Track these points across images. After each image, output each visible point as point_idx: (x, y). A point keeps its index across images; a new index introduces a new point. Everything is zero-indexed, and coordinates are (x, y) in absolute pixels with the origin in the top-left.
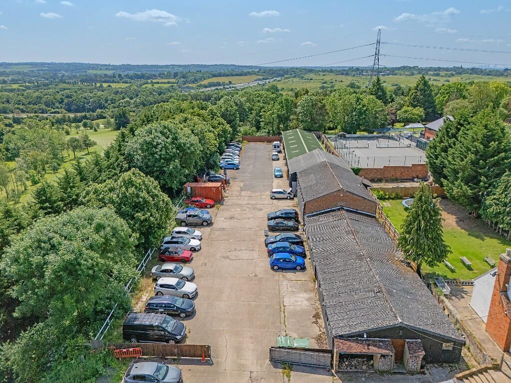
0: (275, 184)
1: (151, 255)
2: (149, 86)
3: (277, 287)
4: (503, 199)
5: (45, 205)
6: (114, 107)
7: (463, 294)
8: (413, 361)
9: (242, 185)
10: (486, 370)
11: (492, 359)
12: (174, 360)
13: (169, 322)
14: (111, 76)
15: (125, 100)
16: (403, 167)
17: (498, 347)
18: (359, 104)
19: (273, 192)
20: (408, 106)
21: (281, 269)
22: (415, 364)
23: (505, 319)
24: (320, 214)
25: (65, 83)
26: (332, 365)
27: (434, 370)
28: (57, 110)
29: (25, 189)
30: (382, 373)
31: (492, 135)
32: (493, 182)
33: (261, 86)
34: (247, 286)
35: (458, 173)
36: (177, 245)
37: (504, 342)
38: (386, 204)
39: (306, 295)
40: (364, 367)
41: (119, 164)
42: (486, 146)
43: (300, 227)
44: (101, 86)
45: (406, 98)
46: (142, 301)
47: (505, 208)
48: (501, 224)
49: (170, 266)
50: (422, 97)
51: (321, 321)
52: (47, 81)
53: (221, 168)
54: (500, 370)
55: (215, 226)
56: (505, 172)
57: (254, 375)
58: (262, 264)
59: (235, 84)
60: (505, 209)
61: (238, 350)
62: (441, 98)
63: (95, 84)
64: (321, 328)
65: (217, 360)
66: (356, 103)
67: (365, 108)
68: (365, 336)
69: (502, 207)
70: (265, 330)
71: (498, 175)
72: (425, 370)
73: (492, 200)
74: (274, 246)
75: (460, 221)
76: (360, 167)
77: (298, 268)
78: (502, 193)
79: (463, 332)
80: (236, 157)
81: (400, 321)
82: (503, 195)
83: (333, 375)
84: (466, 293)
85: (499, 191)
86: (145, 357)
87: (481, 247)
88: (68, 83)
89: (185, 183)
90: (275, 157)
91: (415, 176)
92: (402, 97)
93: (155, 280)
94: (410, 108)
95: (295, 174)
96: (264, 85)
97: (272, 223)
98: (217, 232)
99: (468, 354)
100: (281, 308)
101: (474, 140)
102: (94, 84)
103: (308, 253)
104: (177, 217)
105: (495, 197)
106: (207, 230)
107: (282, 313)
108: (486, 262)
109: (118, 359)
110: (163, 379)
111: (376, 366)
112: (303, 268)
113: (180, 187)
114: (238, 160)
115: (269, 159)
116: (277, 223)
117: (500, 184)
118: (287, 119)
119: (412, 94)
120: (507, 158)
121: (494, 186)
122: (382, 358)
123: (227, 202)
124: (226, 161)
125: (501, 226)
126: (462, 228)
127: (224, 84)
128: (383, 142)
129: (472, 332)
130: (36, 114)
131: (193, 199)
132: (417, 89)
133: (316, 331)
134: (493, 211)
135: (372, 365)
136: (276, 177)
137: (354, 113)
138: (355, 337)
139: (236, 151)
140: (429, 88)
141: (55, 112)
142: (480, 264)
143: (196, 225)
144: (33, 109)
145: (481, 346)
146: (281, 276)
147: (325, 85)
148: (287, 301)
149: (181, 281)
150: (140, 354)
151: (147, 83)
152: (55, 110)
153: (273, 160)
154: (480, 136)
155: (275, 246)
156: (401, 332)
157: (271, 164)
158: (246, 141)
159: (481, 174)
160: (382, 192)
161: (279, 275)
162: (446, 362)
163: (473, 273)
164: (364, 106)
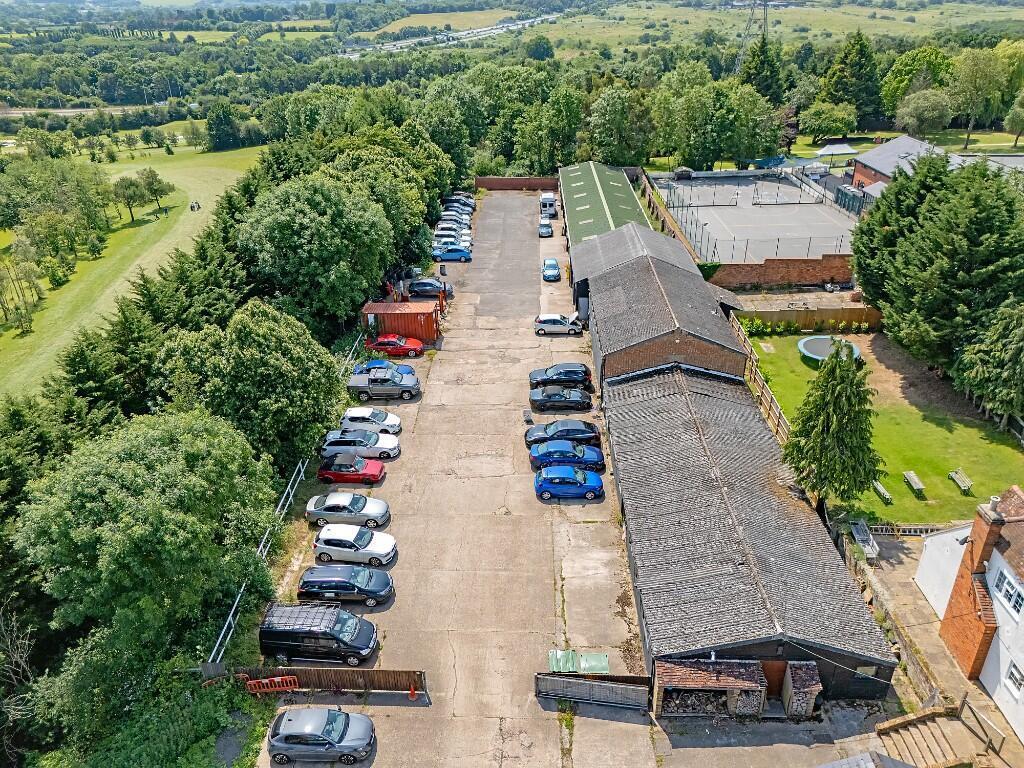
0: (544, 299)
1: (303, 470)
2: (275, 37)
3: (549, 538)
4: (998, 354)
5: (87, 385)
6: (204, 93)
7: (903, 556)
8: (801, 698)
9: (478, 302)
10: (932, 717)
11: (946, 698)
12: (359, 695)
13: (346, 620)
14: (192, 15)
15: (226, 75)
16: (805, 261)
17: (959, 669)
18: (721, 107)
19: (541, 322)
20: (824, 101)
21: (556, 498)
22: (803, 705)
23: (975, 623)
24: (633, 379)
25: (94, 32)
26: (650, 702)
27: (837, 713)
28: (84, 99)
29: (40, 298)
30: (741, 718)
31: (989, 219)
32: (981, 316)
33: (514, 35)
34: (491, 536)
35: (914, 294)
36: (351, 449)
37: (971, 664)
38: (767, 346)
39: (604, 555)
40: (709, 707)
41: (227, 271)
42: (974, 242)
43: (595, 402)
44: (173, 39)
45: (822, 81)
46: (292, 572)
47: (999, 370)
48: (991, 400)
49: (341, 498)
50: (854, 79)
51: (632, 612)
52: (57, 29)
53: (435, 259)
54: (958, 718)
55: (427, 399)
56: (1007, 297)
57: (507, 724)
58: (519, 487)
59: (457, 31)
60: (1001, 373)
61: (477, 674)
62: (894, 83)
63: (160, 35)
64: (632, 627)
65: (438, 694)
66: (715, 105)
67: (731, 117)
68: (713, 658)
69: (995, 367)
70: (527, 631)
71: (994, 304)
72: (821, 712)
73: (976, 354)
74: (543, 448)
75: (909, 385)
76: (716, 260)
77: (590, 495)
78: (997, 340)
79: (897, 637)
80: (464, 231)
81: (780, 630)
82: (1000, 345)
83: (651, 723)
84: (907, 551)
85: (991, 335)
86: (305, 690)
87: (947, 447)
88: (104, 33)
89: (363, 304)
90: (544, 231)
91: (828, 279)
92: (812, 77)
93: (315, 526)
94: (826, 106)
95: (585, 283)
96: (520, 33)
97: (539, 394)
98: (431, 413)
99: (903, 678)
100: (557, 582)
101: (951, 228)
102: (156, 33)
103: (608, 461)
104: (350, 384)
105: (983, 347)
106: (411, 408)
107: (559, 594)
108: (954, 481)
109: (254, 695)
110: (340, 741)
111: (731, 707)
112: (599, 496)
113: (353, 314)
114: (469, 239)
115: (533, 233)
116: (549, 396)
117: (995, 321)
118: (569, 139)
119: (834, 74)
120: (1012, 268)
121: (982, 325)
122: (744, 695)
123: (448, 343)
124: (446, 243)
125: (989, 406)
126: (911, 403)
127: (434, 32)
128: (767, 191)
129: (914, 640)
130: (43, 111)
131: (381, 340)
132: (845, 63)
133: (622, 631)
134: (976, 377)
135: (725, 704)
136: (547, 279)
137: (709, 127)
138: (695, 659)
139: (464, 217)
140: (870, 61)
141: (82, 105)
142: (941, 486)
143: (388, 399)
144: (34, 98)
145: (928, 669)
146: (556, 513)
147: (651, 32)
148: (568, 568)
149: (365, 530)
150: (295, 684)
151: (270, 30)
152: (81, 100)
153: (541, 237)
154: (963, 221)
155: (545, 451)
156: (780, 649)
157: (536, 249)
158: (483, 190)
159: (959, 299)
160: (758, 322)
161: (552, 512)
162: (861, 697)
163: (927, 505)
164: (730, 111)
